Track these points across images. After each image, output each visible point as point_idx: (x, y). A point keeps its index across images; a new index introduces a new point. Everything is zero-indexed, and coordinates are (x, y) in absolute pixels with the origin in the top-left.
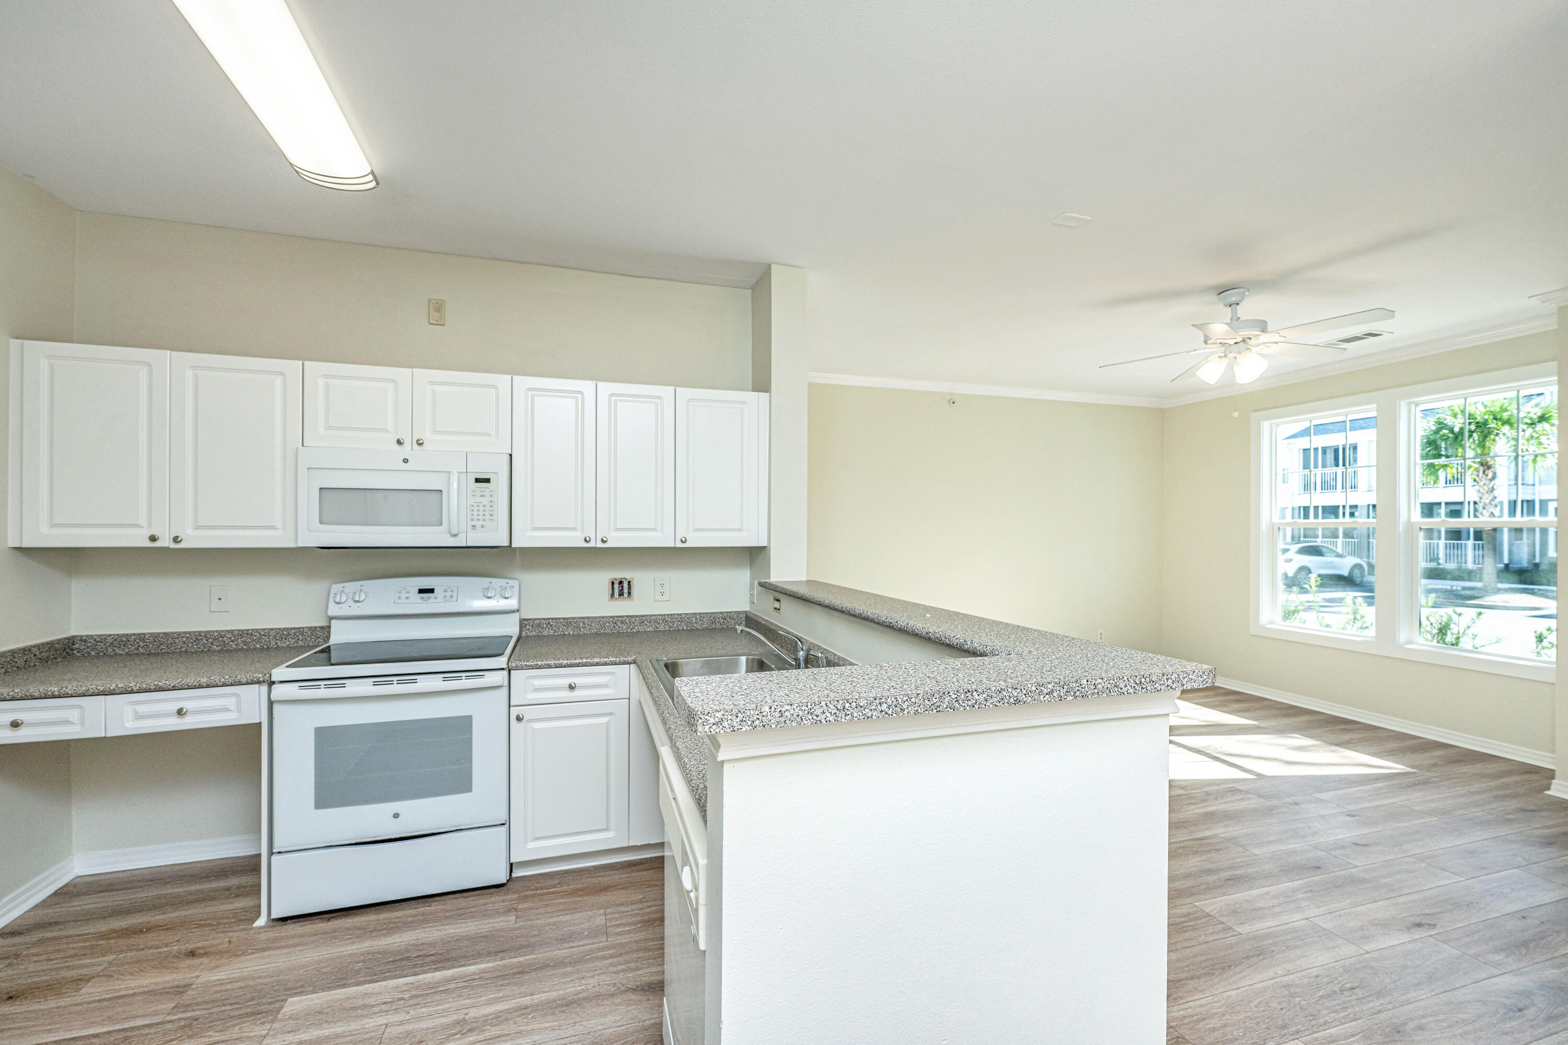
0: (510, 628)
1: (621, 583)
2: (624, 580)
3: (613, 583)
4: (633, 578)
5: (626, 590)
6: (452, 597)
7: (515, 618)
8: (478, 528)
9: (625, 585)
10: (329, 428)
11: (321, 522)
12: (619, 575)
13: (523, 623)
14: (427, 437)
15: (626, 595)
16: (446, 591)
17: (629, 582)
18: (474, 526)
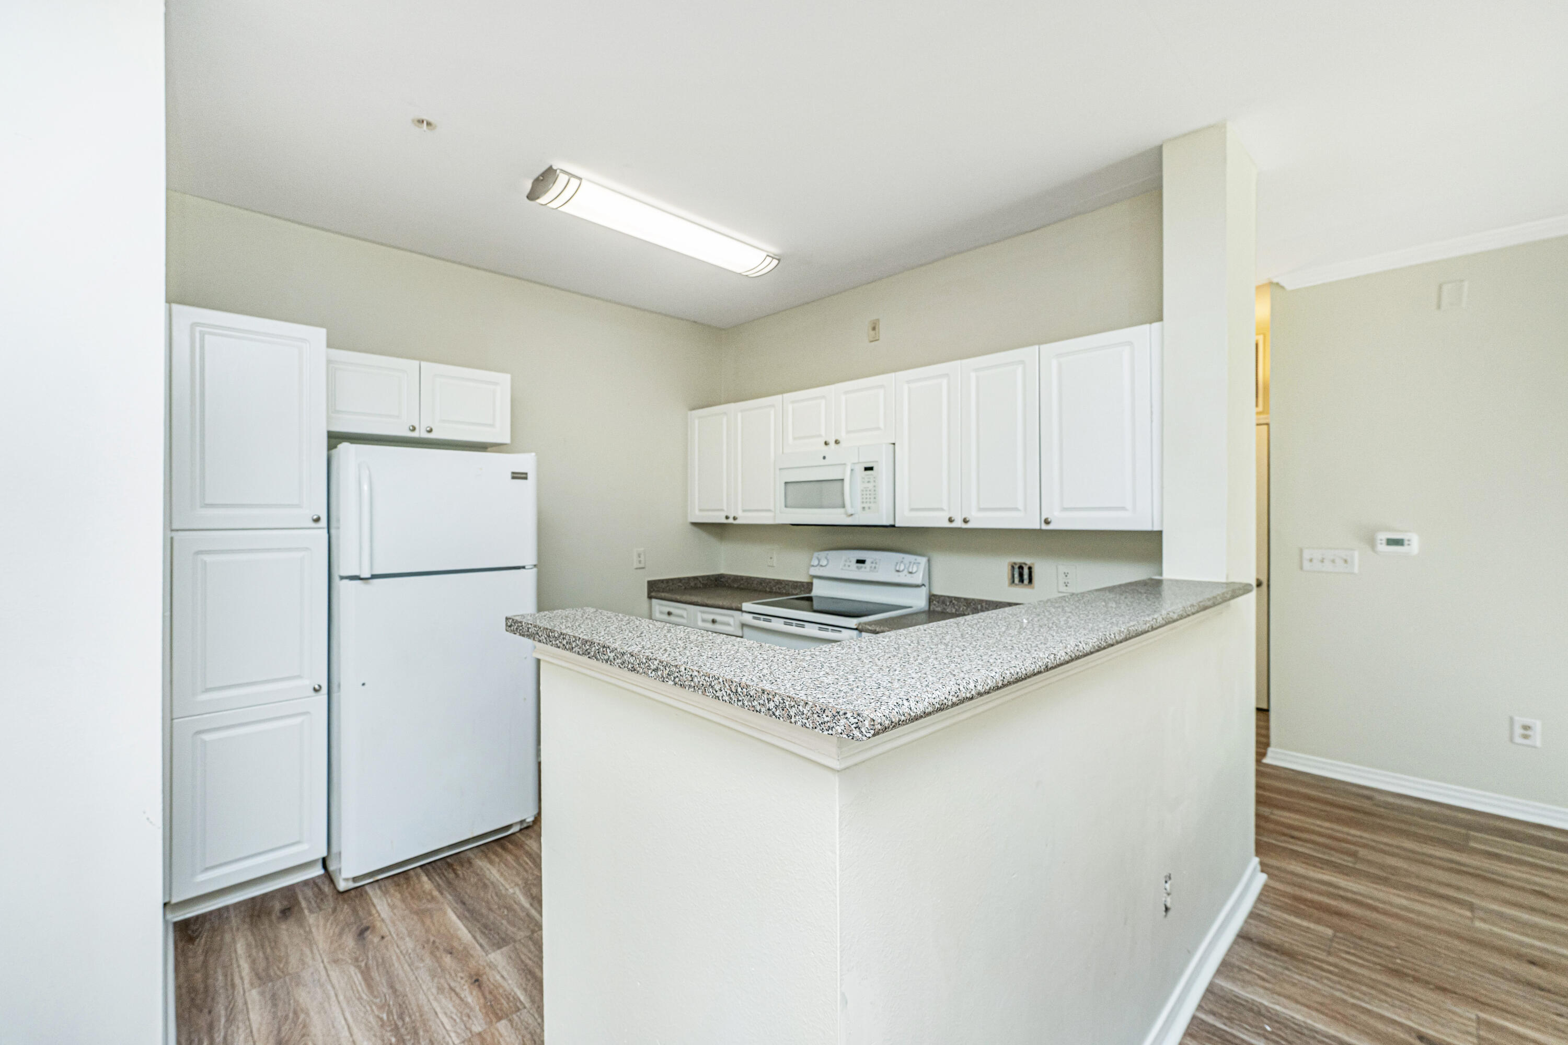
0: (918, 601)
1: (1021, 568)
2: (1024, 566)
3: (1013, 567)
4: (1033, 564)
5: (1026, 576)
6: (875, 568)
7: (923, 593)
8: (866, 509)
9: (1026, 571)
10: (794, 439)
11: (786, 506)
12: (1019, 560)
13: (932, 598)
14: (842, 436)
15: (1026, 581)
16: (872, 563)
17: (1030, 568)
18: (864, 508)
